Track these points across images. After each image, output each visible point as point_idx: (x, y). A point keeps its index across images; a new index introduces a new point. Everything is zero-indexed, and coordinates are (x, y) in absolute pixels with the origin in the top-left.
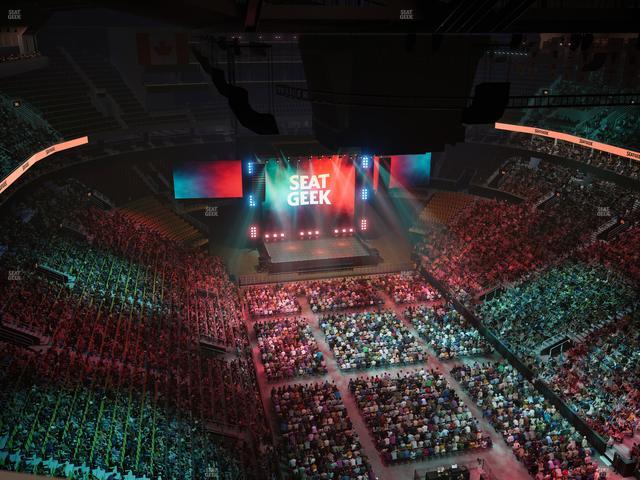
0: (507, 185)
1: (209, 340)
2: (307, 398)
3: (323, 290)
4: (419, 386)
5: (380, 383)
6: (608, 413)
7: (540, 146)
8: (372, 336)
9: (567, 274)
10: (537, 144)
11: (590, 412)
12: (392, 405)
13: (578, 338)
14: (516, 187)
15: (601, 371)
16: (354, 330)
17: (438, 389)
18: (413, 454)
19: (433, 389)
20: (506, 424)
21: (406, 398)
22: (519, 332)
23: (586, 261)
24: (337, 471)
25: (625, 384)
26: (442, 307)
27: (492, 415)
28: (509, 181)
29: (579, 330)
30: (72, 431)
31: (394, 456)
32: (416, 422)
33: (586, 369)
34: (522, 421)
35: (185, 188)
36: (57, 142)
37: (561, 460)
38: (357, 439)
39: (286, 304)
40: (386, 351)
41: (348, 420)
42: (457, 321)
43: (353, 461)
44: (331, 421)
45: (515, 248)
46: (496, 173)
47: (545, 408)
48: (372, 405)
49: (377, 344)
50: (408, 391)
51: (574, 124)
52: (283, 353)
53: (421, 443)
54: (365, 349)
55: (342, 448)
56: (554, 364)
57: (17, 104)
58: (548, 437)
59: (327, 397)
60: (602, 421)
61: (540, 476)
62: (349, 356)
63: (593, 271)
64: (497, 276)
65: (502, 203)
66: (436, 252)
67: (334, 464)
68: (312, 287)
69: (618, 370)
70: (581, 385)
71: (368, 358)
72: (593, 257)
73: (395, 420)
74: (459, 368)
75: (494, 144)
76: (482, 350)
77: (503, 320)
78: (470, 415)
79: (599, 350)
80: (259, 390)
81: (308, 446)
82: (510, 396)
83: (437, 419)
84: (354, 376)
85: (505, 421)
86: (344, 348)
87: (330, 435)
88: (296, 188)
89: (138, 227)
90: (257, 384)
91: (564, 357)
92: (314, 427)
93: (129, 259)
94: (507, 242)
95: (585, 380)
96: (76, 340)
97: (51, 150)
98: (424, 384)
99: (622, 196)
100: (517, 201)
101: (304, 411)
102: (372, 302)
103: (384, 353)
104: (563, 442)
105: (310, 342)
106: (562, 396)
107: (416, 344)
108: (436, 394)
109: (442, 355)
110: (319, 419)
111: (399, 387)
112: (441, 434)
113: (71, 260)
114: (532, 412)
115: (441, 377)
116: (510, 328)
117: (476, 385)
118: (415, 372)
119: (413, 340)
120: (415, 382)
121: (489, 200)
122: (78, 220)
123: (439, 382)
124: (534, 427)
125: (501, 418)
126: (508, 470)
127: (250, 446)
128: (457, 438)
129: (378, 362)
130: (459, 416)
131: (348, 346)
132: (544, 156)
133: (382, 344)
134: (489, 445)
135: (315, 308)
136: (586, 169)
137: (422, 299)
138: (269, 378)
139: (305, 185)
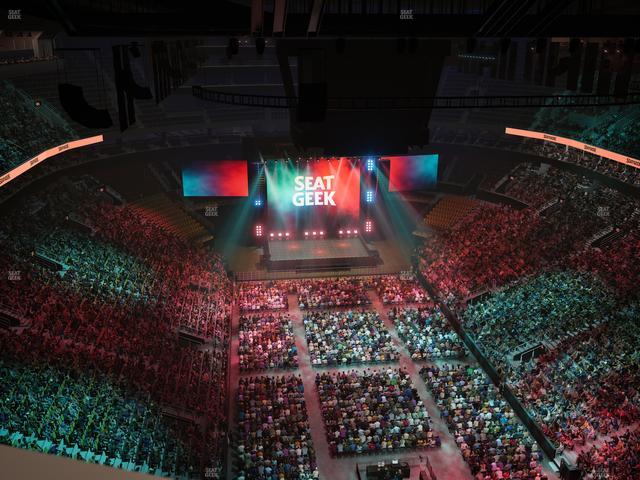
0: (514, 190)
1: (190, 330)
2: (270, 389)
3: (315, 289)
4: (383, 383)
5: (345, 379)
6: (564, 419)
7: (551, 152)
8: (350, 334)
9: (554, 281)
10: (549, 150)
11: (547, 419)
12: (351, 401)
13: (551, 345)
14: (522, 192)
15: (565, 378)
16: (334, 328)
17: (400, 387)
18: (360, 448)
19: (397, 387)
20: (460, 425)
21: (367, 394)
22: (496, 337)
23: (575, 269)
24: (281, 460)
25: (586, 392)
26: (427, 309)
27: (448, 416)
28: (516, 187)
29: (554, 337)
30: (28, 404)
31: (340, 448)
32: (370, 418)
33: (553, 376)
34: (476, 423)
35: (193, 185)
36: (71, 140)
37: (505, 463)
38: (309, 431)
39: (274, 301)
40: (360, 349)
41: (304, 413)
42: (439, 323)
43: (299, 451)
44: (288, 412)
45: (509, 254)
46: (505, 179)
47: (503, 412)
48: (331, 400)
49: (353, 342)
50: (370, 389)
51: (581, 130)
52: (260, 346)
53: (370, 438)
54: (340, 346)
55: (291, 438)
56: (522, 369)
57: (38, 104)
58: (498, 440)
59: (290, 389)
60: (557, 427)
61: (480, 476)
62: (323, 352)
63: (579, 279)
64: (486, 281)
65: (506, 208)
66: (434, 256)
67: (280, 453)
68: (304, 285)
69: (583, 378)
70: (543, 391)
71: (340, 355)
72: (583, 264)
73: (350, 415)
74: (428, 370)
75: (506, 149)
76: (456, 353)
77: (483, 324)
78: (426, 414)
79: (568, 357)
80: (225, 379)
81: (260, 434)
82: (472, 399)
83: (392, 416)
84: (322, 372)
85: (459, 422)
86: (320, 344)
87: (283, 425)
88: (301, 189)
89: (144, 222)
90: (226, 374)
91: (533, 363)
92: (270, 417)
93: (128, 251)
94: (503, 248)
95: (548, 387)
96: (54, 323)
97: (64, 147)
98: (388, 383)
99: (623, 203)
100: (520, 207)
101: (265, 402)
102: (359, 302)
103: (357, 352)
104: (511, 446)
105: (288, 337)
106: (523, 402)
107: (392, 343)
108: (398, 392)
109: (415, 355)
110: (277, 410)
111: (363, 384)
112: (392, 431)
113: (69, 250)
114: (489, 415)
115: (407, 377)
116: (489, 332)
117: (440, 386)
118: (382, 371)
119: (389, 340)
120: (380, 381)
121: (494, 205)
122: (86, 213)
123: (404, 381)
124: (486, 430)
125: (456, 419)
126: (452, 469)
127: (203, 431)
128: (406, 435)
129: (349, 360)
130: (414, 414)
131: (324, 343)
132: (554, 163)
133: (358, 342)
134: (438, 444)
135: (302, 305)
136: (592, 176)
137: (410, 300)
138: (241, 370)
139: (310, 186)
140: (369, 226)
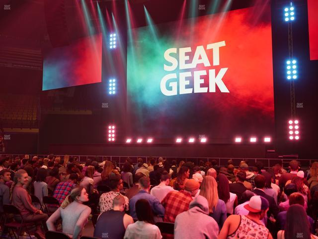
139: (187, 62)
140: (294, 130)
